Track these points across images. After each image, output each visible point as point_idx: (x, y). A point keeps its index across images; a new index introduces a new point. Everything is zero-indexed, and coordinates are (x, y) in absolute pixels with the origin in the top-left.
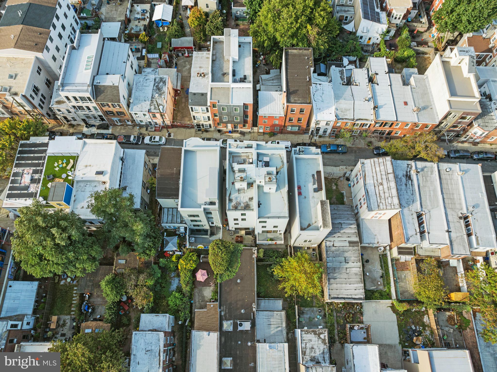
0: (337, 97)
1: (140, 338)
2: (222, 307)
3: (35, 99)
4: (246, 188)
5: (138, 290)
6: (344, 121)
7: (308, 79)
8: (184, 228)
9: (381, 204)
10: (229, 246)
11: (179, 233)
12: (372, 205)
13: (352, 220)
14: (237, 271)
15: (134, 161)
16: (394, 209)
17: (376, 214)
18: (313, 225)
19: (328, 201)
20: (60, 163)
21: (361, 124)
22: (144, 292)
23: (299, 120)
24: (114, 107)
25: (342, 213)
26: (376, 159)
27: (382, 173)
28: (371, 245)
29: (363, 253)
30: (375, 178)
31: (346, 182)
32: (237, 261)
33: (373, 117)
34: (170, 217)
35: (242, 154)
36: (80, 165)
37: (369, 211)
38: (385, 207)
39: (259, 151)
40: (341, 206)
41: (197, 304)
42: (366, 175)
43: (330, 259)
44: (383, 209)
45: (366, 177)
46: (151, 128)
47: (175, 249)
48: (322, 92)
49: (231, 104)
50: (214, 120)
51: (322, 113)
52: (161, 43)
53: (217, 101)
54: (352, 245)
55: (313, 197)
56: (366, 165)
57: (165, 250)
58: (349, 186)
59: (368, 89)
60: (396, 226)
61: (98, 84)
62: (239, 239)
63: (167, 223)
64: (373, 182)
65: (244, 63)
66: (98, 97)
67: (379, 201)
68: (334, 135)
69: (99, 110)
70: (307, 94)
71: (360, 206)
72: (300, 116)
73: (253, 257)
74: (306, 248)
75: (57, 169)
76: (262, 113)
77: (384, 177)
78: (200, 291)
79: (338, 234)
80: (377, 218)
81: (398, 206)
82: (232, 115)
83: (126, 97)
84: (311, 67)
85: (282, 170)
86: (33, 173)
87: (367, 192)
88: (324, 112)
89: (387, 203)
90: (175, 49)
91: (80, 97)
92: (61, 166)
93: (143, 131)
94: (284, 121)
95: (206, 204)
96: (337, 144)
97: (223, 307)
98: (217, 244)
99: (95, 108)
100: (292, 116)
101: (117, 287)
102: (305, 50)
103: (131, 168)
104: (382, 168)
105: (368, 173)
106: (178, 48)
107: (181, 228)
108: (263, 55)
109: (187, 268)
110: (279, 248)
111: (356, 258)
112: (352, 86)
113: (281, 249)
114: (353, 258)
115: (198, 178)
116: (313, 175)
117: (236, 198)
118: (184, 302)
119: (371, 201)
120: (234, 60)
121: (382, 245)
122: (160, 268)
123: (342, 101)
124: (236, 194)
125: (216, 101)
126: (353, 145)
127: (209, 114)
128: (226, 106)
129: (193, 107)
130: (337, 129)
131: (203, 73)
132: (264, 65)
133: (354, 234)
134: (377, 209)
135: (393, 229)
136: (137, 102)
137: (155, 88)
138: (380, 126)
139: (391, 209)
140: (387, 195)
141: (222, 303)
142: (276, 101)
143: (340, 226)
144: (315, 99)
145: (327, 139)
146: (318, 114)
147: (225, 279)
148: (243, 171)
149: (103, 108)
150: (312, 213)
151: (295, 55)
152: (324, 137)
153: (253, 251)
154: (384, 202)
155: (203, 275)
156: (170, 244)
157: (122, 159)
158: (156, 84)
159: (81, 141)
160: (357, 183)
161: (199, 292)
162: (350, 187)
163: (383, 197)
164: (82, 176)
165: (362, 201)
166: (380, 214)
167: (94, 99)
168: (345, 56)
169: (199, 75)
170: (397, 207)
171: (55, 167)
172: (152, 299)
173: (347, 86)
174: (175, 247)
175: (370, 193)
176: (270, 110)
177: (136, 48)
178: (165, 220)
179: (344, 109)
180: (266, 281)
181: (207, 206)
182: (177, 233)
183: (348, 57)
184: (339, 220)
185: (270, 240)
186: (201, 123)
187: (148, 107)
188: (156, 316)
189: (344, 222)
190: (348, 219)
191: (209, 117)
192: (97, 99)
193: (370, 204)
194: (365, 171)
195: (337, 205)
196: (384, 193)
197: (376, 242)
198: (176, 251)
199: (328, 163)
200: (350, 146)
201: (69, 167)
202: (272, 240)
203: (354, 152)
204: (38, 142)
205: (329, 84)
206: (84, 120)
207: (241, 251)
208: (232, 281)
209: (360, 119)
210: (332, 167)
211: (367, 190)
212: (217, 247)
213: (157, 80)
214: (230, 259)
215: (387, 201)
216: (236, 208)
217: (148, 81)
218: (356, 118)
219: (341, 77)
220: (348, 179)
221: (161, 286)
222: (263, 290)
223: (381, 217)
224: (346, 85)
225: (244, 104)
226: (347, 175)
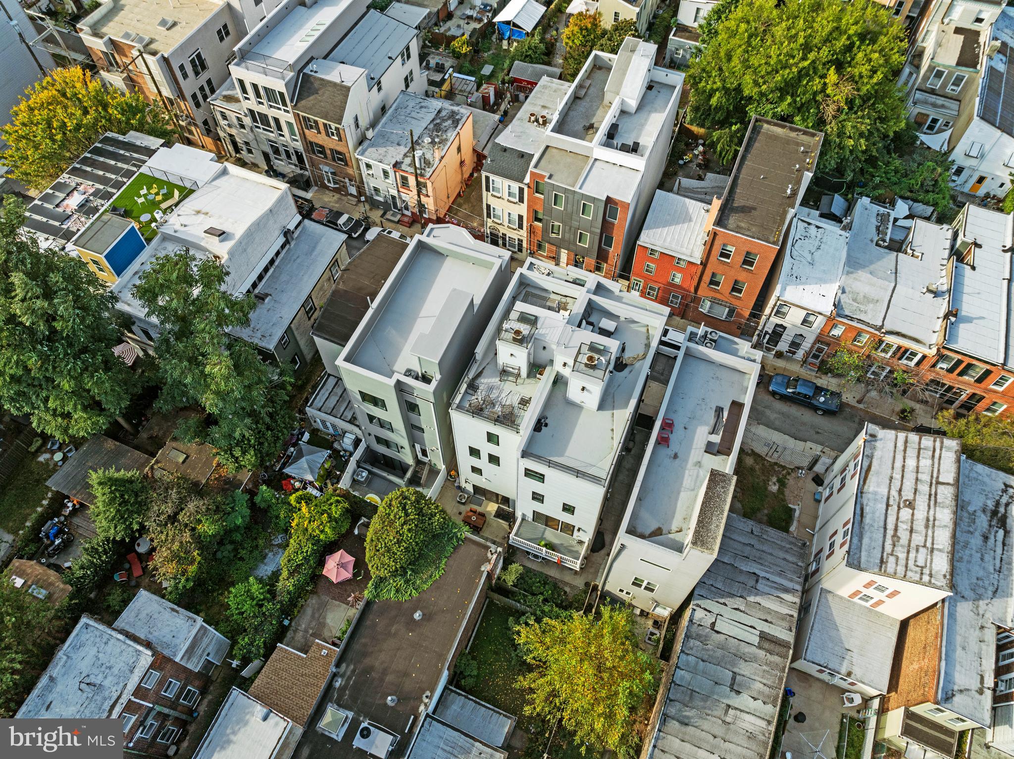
0: (853, 264)
1: (89, 642)
2: (344, 666)
3: (188, 80)
4: (524, 372)
5: (171, 533)
6: (854, 324)
7: (789, 191)
8: (353, 437)
9: (892, 560)
10: (433, 515)
11: (339, 448)
12: (864, 554)
13: (791, 580)
14: (425, 587)
15: (313, 250)
16: (930, 584)
17: (868, 585)
18: (670, 536)
19: (735, 478)
20: (153, 191)
21: (899, 348)
22: (181, 543)
23: (736, 288)
24: (328, 135)
25: (770, 551)
26: (913, 437)
27: (920, 476)
28: (825, 677)
29: (795, 689)
30: (896, 484)
31: (812, 486)
32: (436, 563)
33: (936, 339)
34: (333, 400)
35: (553, 296)
36: (189, 205)
37: (849, 564)
38: (901, 570)
39: (596, 298)
40: (773, 533)
41: (299, 636)
42: (873, 468)
43: (688, 661)
44: (894, 575)
45: (871, 473)
46: (392, 215)
47: (309, 477)
48: (817, 243)
49: (577, 190)
50: (531, 231)
51: (801, 287)
52: (492, 67)
53: (547, 175)
54: (766, 645)
55: (699, 464)
56: (878, 444)
57: (287, 471)
58: (817, 497)
59: (944, 273)
60: (920, 646)
61: (313, 73)
62: (474, 518)
63: (320, 410)
64: (886, 494)
65: (646, 120)
66: (302, 99)
67: (888, 548)
68: (817, 362)
69: (298, 138)
70: (774, 222)
71: (827, 553)
72: (742, 276)
73: (483, 569)
74: (638, 612)
75: (141, 200)
76: (647, 240)
77: (924, 488)
78: (323, 606)
79: (739, 603)
80: (868, 605)
81: (942, 582)
82: (575, 224)
83: (364, 122)
84: (808, 170)
85: (637, 365)
86: (94, 194)
87: (860, 513)
88: (806, 287)
89: (911, 563)
90: (514, 81)
91: (265, 89)
92: (150, 197)
93: (375, 215)
94: (696, 279)
95: (409, 373)
96: (819, 385)
97: (347, 667)
98: (405, 498)
99: (289, 124)
100: (719, 269)
101: (124, 502)
102: (805, 133)
103: (299, 261)
104: (925, 463)
105: (880, 465)
106: (520, 81)
107: (347, 435)
108: (703, 145)
109: (310, 531)
110: (566, 584)
111: (766, 689)
112: (900, 254)
113: (572, 587)
114: (758, 686)
115: (423, 313)
116: (719, 410)
117: (491, 389)
118: (264, 614)
119: (866, 541)
120: (625, 109)
121: (861, 687)
122: (253, 506)
123: (862, 275)
124: (495, 381)
125: (544, 174)
126: (859, 402)
127: (523, 209)
128: (566, 191)
129: (492, 177)
130: (828, 345)
131: (543, 117)
132: (699, 165)
133: (783, 619)
134: (877, 570)
135: (906, 654)
136: (382, 141)
137: (431, 126)
138: (950, 371)
139: (919, 582)
140: (918, 539)
141: (350, 655)
142: (692, 224)
143: (751, 582)
144: (795, 253)
145: (795, 369)
146: (788, 288)
147: (384, 595)
148: (532, 321)
149: (306, 131)
150: (679, 504)
151: (775, 138)
152: (788, 359)
153: (489, 555)
154: (902, 556)
155: (342, 565)
156: (303, 462)
157: (287, 233)
158: (438, 121)
159: (218, 166)
160: (839, 490)
161: (318, 609)
162: (819, 501)
163: (904, 540)
164: (177, 227)
165: (839, 539)
166: (881, 589)
167: (292, 101)
168: (903, 198)
169: (533, 118)
170: (939, 584)
171: (140, 196)
172: (192, 569)
173: (887, 251)
174: (312, 472)
175: (867, 520)
176: (669, 239)
177: (437, 64)
178: (318, 403)
179: (861, 295)
180: (496, 653)
181: (409, 381)
182: (336, 445)
183: (911, 203)
184: (755, 565)
185: (546, 546)
186: (502, 230)
187: (399, 158)
188: (173, 610)
189: (768, 576)
190: (781, 574)
191: (521, 218)
192: (299, 105)
193: (860, 548)
194: (871, 457)
195: (763, 527)
196: (911, 531)
197: (844, 670)
198: (311, 483)
199: (777, 423)
200: (853, 402)
201: (164, 206)
202: (550, 546)
203: (857, 420)
204: (138, 143)
205: (843, 233)
206: (266, 156)
207: (458, 539)
208: (402, 612)
209: (898, 334)
210: (787, 437)
211: (862, 509)
212: (400, 503)
213: (443, 113)
214: (421, 549)
215: (912, 555)
216: (477, 411)
217: (423, 110)
218: (888, 326)
219: (878, 228)
220: (818, 480)
221: (236, 550)
222: (475, 673)
223: (880, 602)
224: (886, 247)
225: (608, 197)
226: (819, 468)
